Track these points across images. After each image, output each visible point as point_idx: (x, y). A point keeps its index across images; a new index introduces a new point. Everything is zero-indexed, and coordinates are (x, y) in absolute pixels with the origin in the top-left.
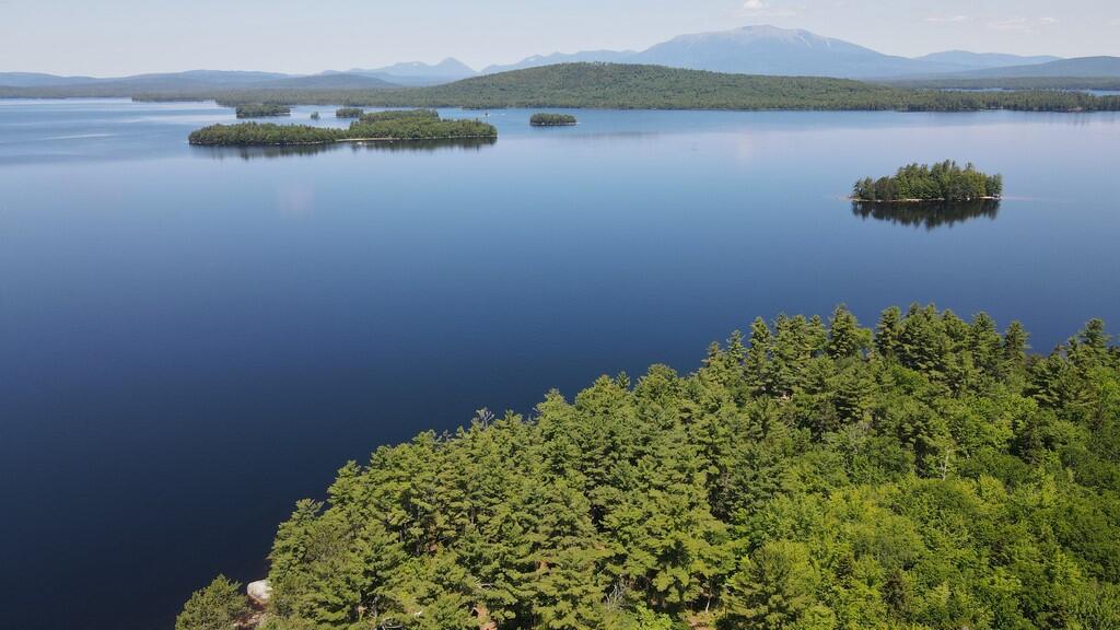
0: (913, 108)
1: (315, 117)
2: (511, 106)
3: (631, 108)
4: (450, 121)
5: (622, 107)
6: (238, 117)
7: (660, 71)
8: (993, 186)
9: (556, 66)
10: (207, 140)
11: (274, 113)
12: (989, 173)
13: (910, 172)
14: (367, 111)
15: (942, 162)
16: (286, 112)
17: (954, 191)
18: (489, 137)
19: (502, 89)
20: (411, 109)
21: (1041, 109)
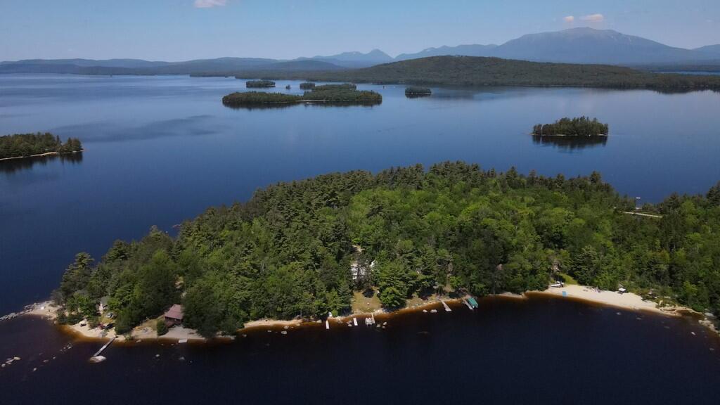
1: (288, 88)
6: (247, 87)
7: (495, 61)
8: (604, 129)
9: (433, 57)
10: (233, 101)
11: (266, 86)
12: (603, 123)
13: (564, 121)
14: (317, 84)
16: (272, 85)
17: (583, 132)
18: (377, 100)
19: (399, 72)
20: (340, 84)
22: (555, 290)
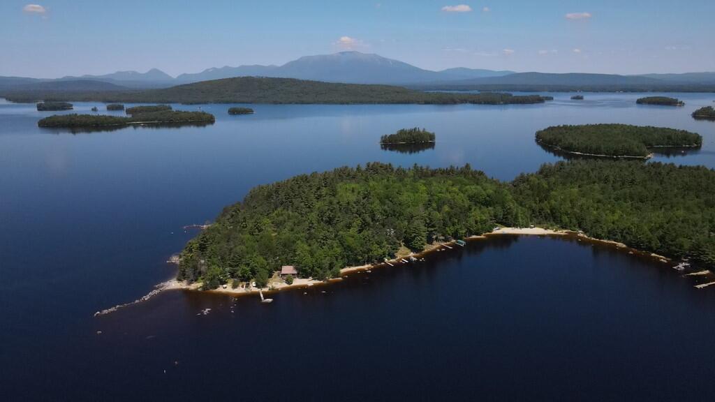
0: (427, 103)
1: (94, 110)
2: (211, 102)
3: (281, 103)
4: (188, 112)
5: (275, 103)
6: (38, 110)
7: (293, 82)
8: (432, 137)
10: (51, 124)
11: (63, 108)
12: (431, 132)
13: (402, 132)
15: (414, 128)
16: (70, 107)
17: (418, 139)
18: (210, 120)
20: (155, 105)
21: (485, 103)
22: (496, 231)
